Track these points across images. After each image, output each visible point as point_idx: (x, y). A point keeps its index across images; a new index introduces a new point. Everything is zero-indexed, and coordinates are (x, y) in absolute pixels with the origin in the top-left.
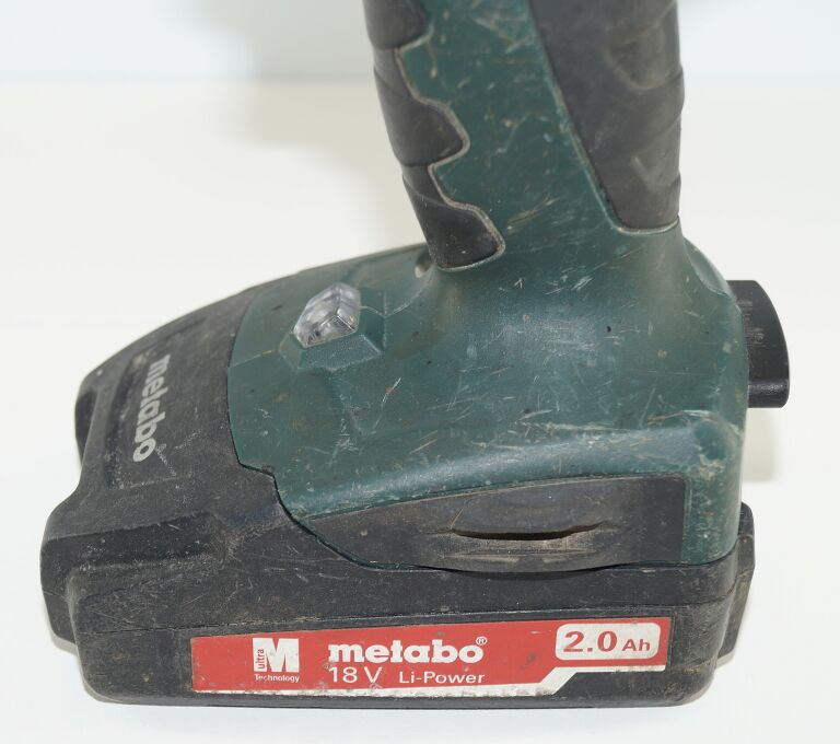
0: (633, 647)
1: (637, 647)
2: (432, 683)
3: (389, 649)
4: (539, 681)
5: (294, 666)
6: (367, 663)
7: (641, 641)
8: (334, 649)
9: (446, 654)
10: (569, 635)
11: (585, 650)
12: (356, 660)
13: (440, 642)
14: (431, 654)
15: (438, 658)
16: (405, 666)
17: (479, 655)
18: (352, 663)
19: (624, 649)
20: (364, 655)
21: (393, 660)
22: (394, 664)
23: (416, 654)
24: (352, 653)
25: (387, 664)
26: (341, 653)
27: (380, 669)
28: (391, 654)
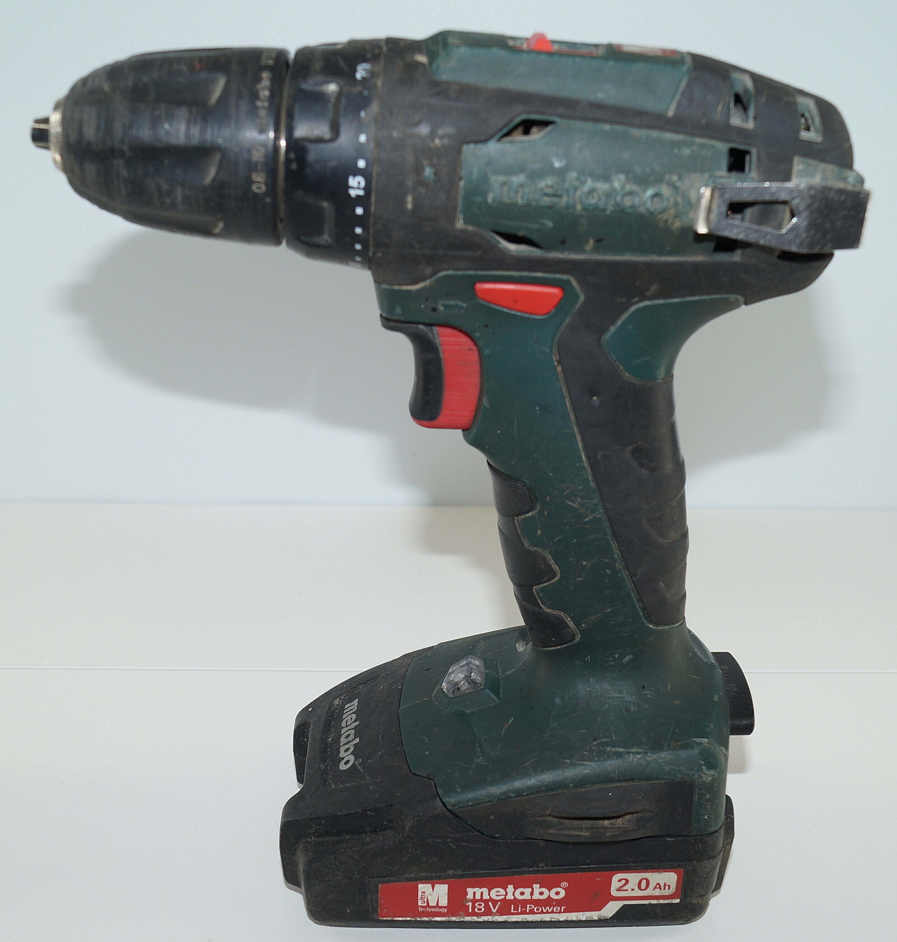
0: (660, 888)
1: (662, 888)
2: (532, 912)
3: (506, 891)
4: (600, 910)
5: (444, 902)
6: (491, 899)
7: (665, 884)
8: (470, 891)
9: (541, 893)
10: (620, 881)
11: (630, 890)
12: (484, 898)
13: (538, 886)
14: (532, 894)
15: (536, 896)
16: (515, 901)
17: (563, 894)
18: (482, 900)
19: (654, 889)
20: (489, 894)
21: (507, 898)
22: (508, 900)
23: (522, 894)
24: (482, 893)
25: (504, 901)
26: (474, 893)
27: (499, 903)
28: (507, 893)
